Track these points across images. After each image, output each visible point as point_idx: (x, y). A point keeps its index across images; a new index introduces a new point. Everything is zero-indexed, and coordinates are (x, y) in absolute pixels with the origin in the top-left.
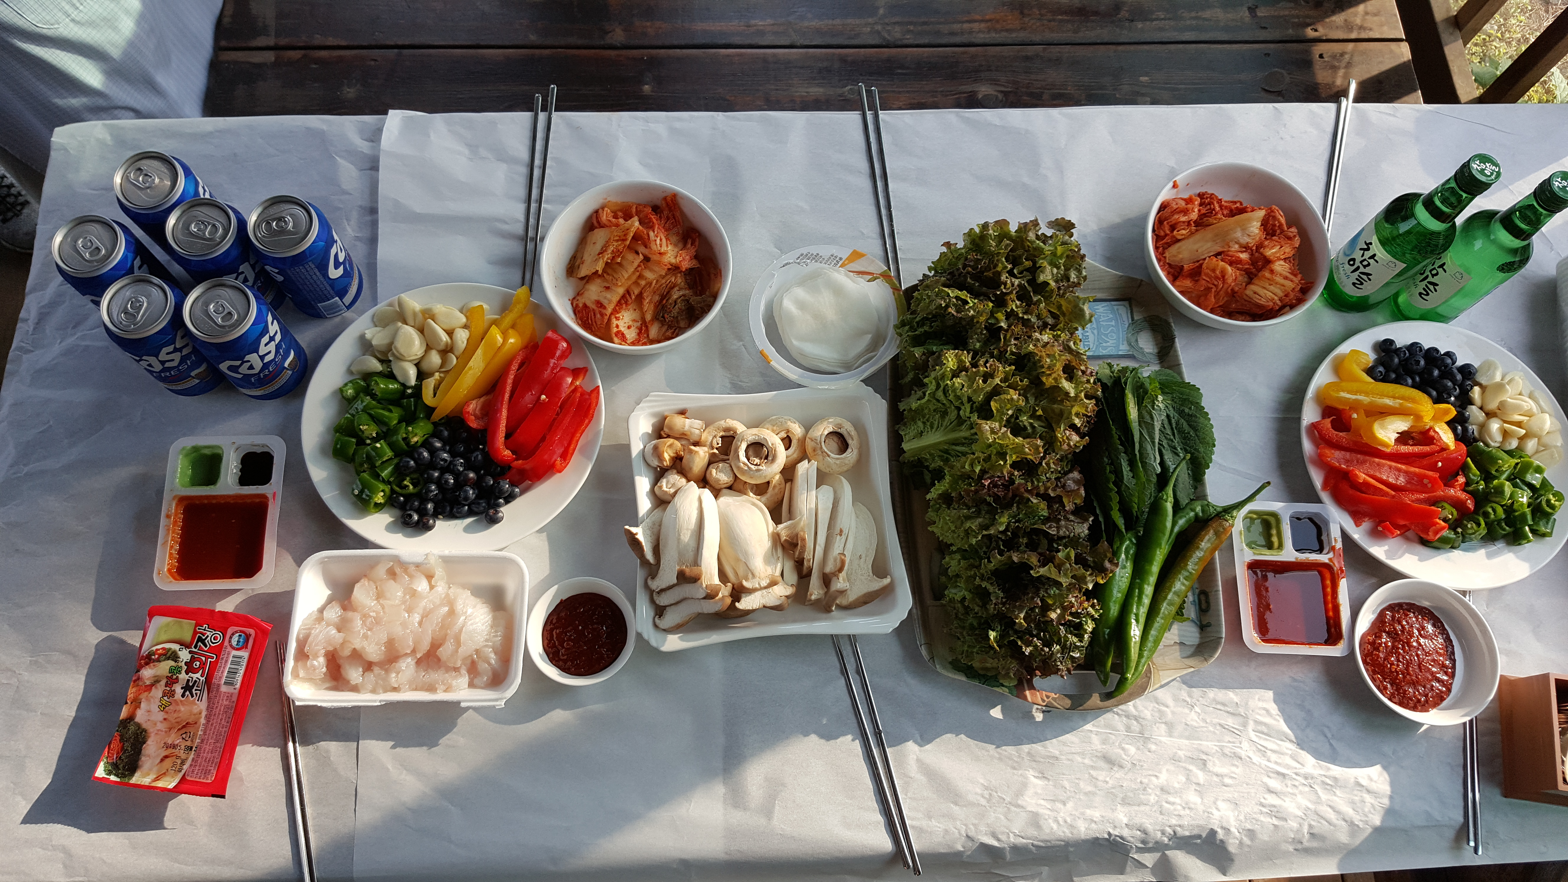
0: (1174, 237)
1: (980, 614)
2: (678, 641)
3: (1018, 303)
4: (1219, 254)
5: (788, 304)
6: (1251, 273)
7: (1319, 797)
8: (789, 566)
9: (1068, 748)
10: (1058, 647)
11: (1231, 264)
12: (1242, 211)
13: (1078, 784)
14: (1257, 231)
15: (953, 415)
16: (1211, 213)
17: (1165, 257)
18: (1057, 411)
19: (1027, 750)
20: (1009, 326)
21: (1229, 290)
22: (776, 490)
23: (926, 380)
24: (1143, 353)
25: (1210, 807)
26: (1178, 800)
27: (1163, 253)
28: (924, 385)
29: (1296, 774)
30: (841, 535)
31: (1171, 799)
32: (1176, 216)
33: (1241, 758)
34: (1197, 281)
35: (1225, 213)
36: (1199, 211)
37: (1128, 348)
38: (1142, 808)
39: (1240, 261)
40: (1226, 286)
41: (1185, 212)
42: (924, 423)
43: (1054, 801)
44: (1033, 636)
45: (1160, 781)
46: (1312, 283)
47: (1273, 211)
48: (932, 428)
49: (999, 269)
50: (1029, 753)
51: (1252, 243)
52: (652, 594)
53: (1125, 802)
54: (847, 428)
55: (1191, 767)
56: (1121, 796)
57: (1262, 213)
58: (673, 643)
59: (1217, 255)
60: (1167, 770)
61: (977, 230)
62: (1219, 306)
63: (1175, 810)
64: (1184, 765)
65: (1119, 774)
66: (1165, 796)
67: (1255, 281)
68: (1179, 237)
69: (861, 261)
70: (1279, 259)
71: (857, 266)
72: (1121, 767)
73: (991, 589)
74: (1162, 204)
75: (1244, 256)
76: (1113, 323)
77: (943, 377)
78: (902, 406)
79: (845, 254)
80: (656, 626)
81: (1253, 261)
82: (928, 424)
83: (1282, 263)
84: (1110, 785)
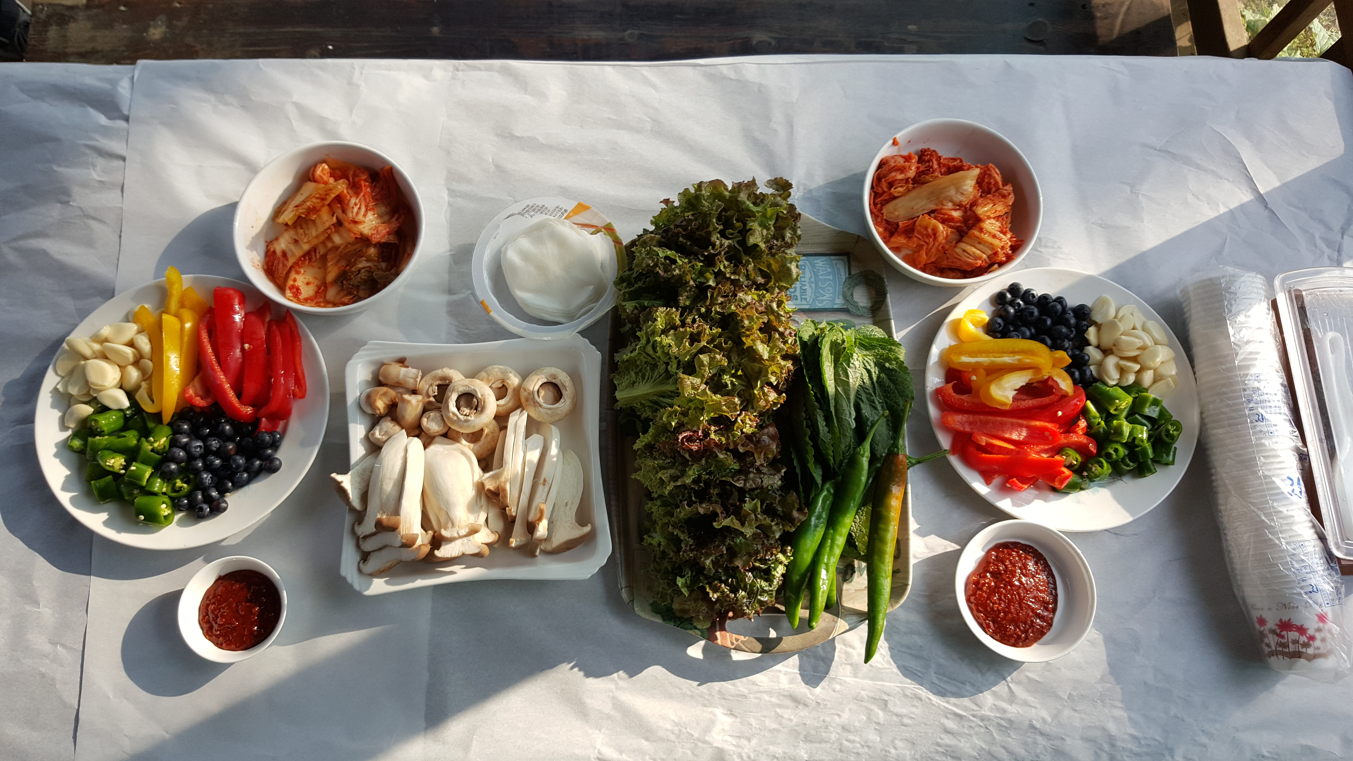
0: (891, 194)
1: (674, 560)
2: (384, 584)
3: (726, 263)
4: (933, 211)
5: (512, 256)
6: (963, 231)
7: (994, 738)
8: (493, 513)
9: (757, 687)
10: (743, 593)
11: (943, 222)
12: (959, 169)
13: (764, 721)
14: (971, 190)
15: (662, 368)
16: (929, 170)
17: (882, 214)
18: (756, 369)
19: (717, 689)
20: (717, 285)
21: (940, 247)
22: (489, 438)
23: (638, 334)
24: (857, 307)
25: (887, 746)
26: (857, 739)
27: (881, 210)
28: (638, 339)
29: (974, 716)
30: (544, 485)
31: (851, 737)
32: (893, 174)
33: (921, 700)
34: (910, 238)
35: (943, 170)
36: (918, 168)
37: (843, 302)
38: (823, 745)
39: (951, 219)
40: (937, 244)
41: (902, 170)
42: (637, 374)
43: (739, 737)
44: (721, 582)
45: (842, 720)
46: (1022, 241)
47: (989, 170)
48: (643, 378)
49: (711, 229)
50: (719, 691)
51: (965, 200)
52: (358, 541)
53: (808, 739)
54: (563, 378)
55: (873, 707)
56: (804, 733)
57: (976, 172)
58: (379, 586)
59: (929, 214)
60: (850, 710)
61: (692, 191)
62: (932, 263)
63: (854, 748)
64: (866, 704)
65: (803, 712)
66: (845, 734)
67: (965, 239)
68: (896, 195)
69: (586, 214)
70: (989, 218)
71: (580, 219)
72: (806, 705)
73: (682, 537)
74: (881, 161)
75: (956, 214)
76: (831, 277)
77: (653, 333)
78: (617, 357)
79: (570, 205)
80: (360, 570)
81: (965, 219)
82: (640, 374)
83: (993, 221)
84: (794, 723)
